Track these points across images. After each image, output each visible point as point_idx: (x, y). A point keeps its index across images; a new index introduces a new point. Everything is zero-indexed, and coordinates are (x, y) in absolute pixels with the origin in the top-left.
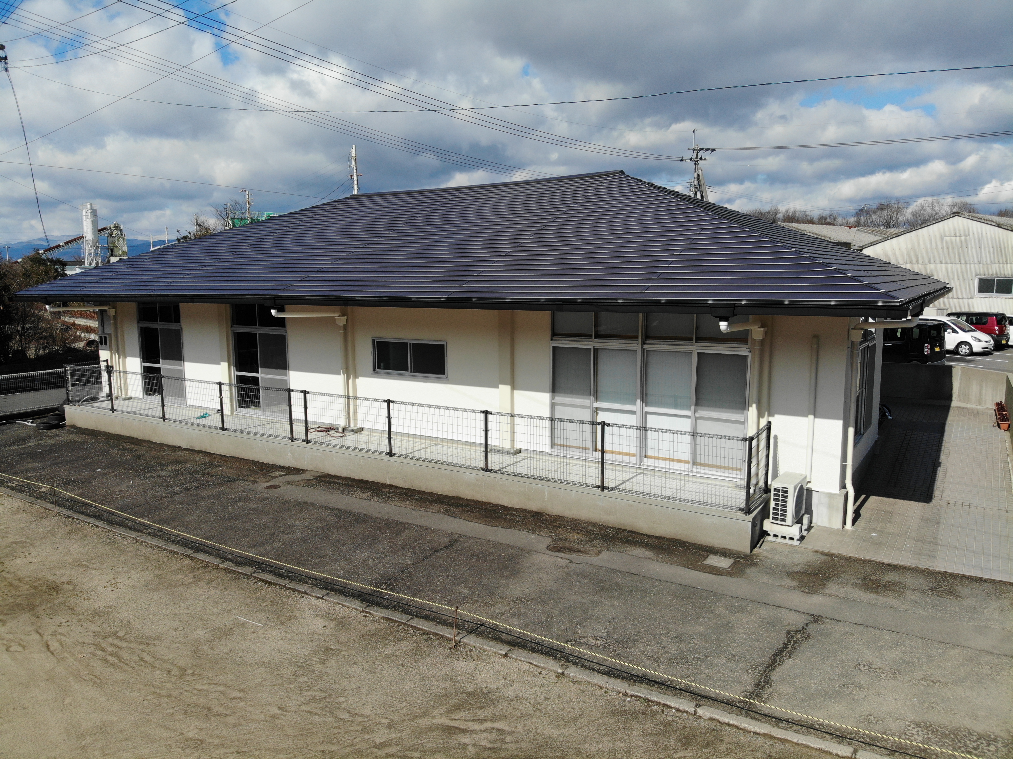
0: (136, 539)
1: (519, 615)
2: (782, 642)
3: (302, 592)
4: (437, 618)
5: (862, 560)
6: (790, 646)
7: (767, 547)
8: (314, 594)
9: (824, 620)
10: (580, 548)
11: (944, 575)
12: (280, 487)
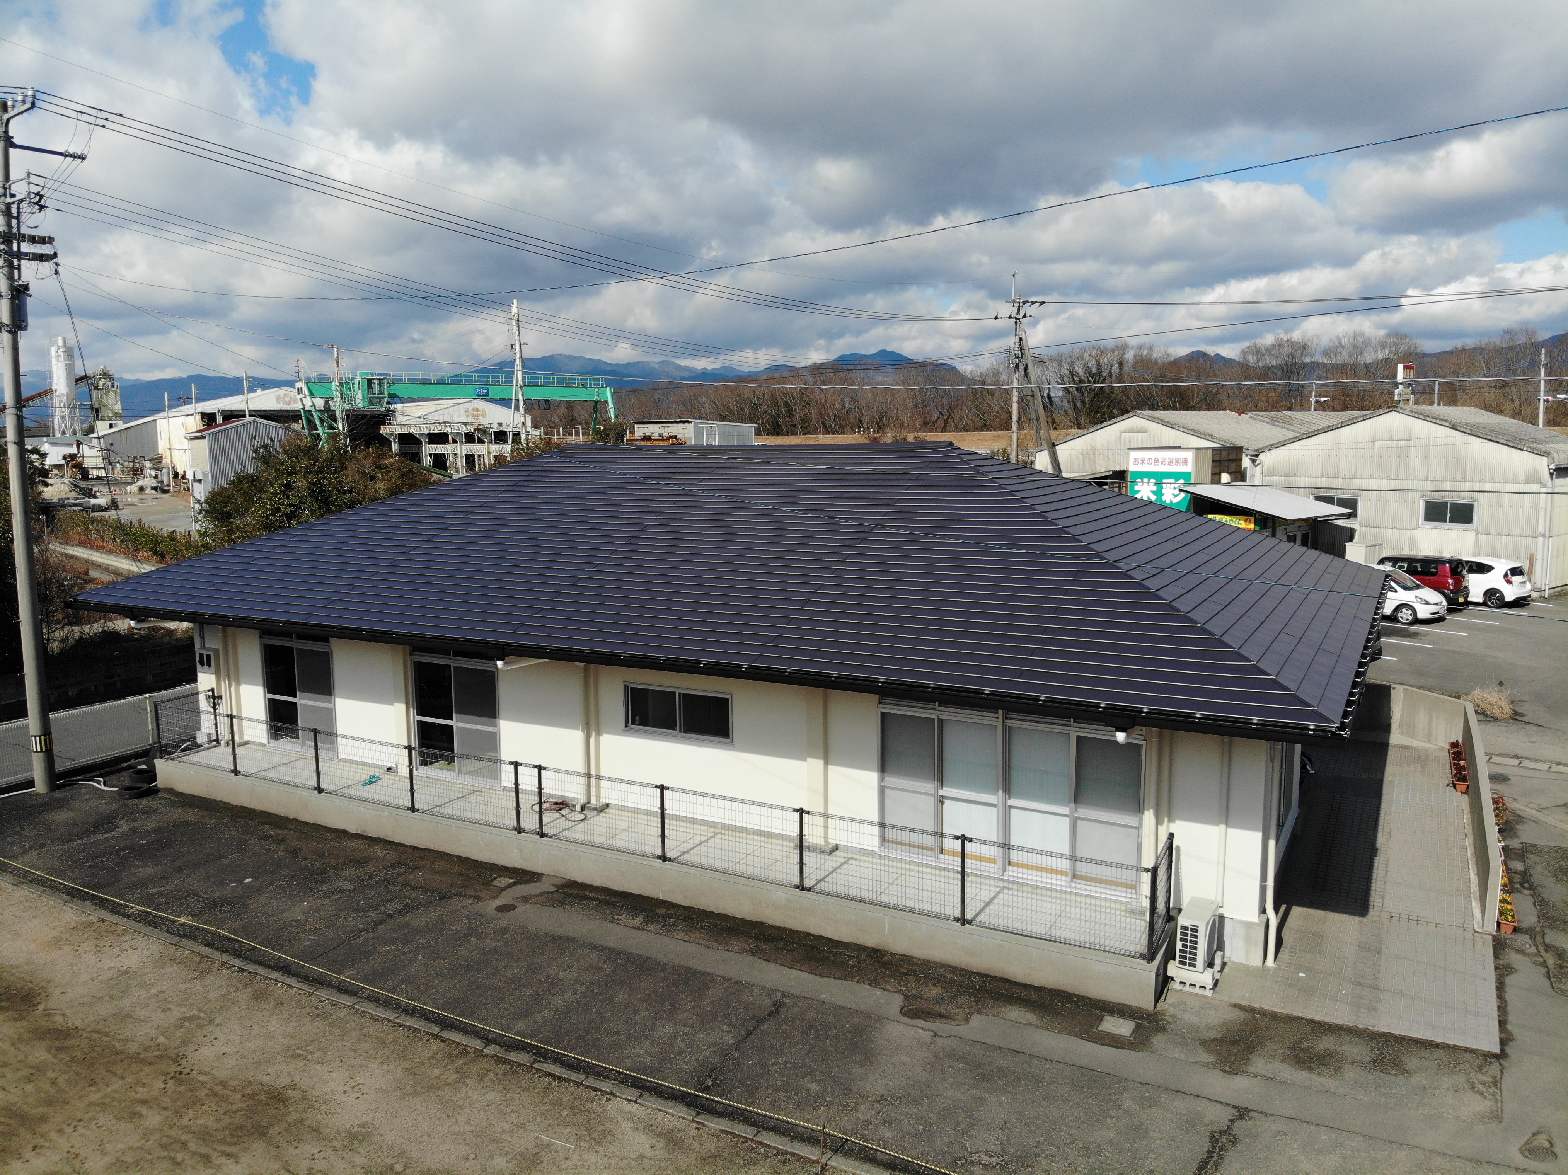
0: (354, 1008)
1: (890, 1123)
2: (1206, 1149)
3: (607, 1093)
4: (791, 1131)
5: (1290, 1017)
6: (1215, 1155)
7: (1173, 1000)
8: (623, 1096)
9: (1251, 1114)
10: (942, 1009)
11: (1388, 1038)
12: (515, 907)
